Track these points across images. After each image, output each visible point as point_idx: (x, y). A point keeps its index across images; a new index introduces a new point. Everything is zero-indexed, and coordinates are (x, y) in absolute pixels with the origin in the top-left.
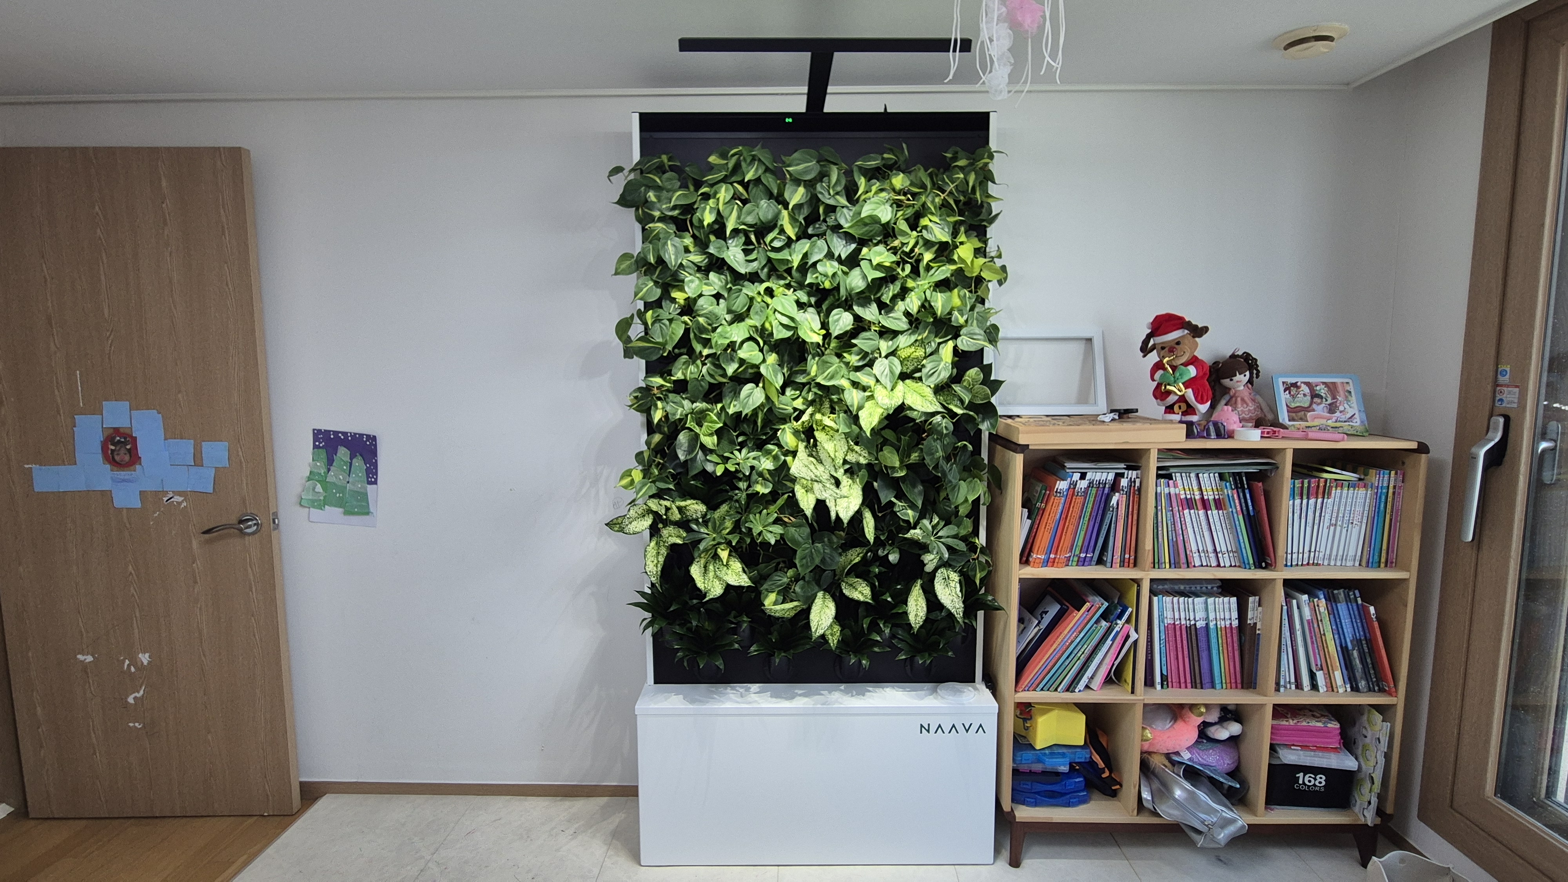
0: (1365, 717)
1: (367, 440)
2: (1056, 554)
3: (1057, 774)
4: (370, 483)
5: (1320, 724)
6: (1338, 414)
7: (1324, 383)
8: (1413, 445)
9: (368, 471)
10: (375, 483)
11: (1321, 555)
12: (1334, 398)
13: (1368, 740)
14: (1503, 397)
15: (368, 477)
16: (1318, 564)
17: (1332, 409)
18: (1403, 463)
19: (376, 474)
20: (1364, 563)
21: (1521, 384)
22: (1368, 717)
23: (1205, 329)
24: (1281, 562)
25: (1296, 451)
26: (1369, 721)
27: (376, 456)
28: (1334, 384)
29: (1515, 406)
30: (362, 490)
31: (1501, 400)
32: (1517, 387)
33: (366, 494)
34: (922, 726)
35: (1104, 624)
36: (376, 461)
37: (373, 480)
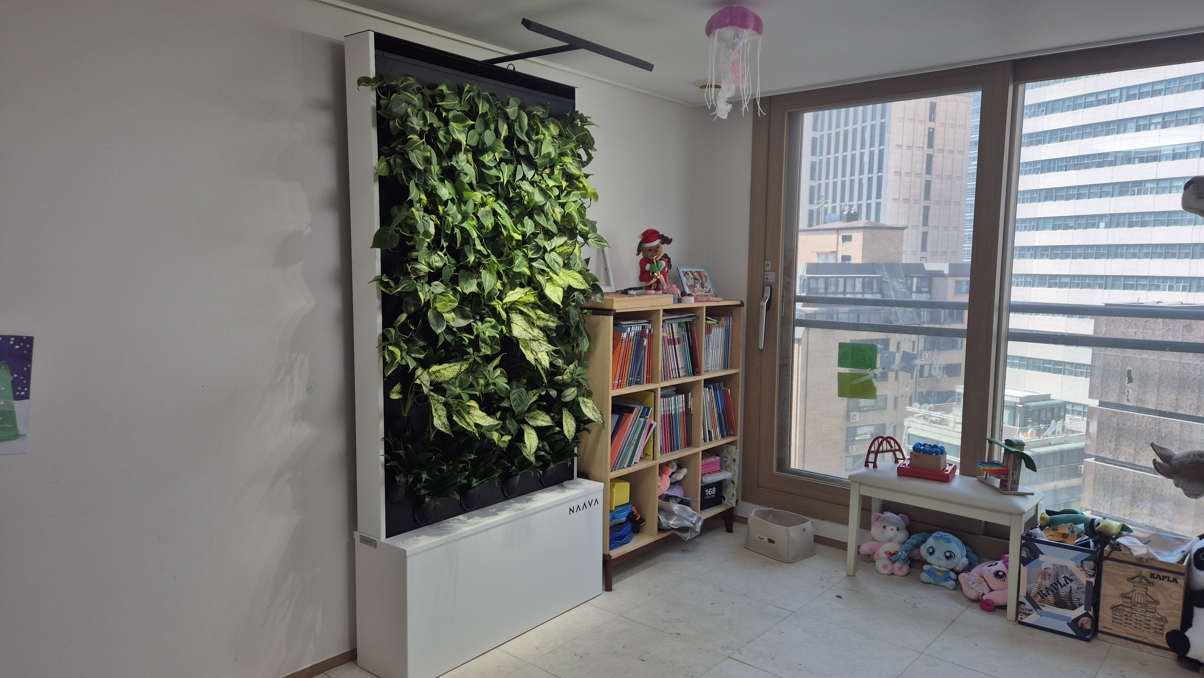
0: (725, 451)
1: (16, 343)
2: (622, 380)
3: (621, 524)
4: (17, 398)
5: (713, 459)
6: (705, 289)
7: (697, 272)
8: (738, 303)
9: (15, 384)
10: (27, 396)
11: (710, 365)
12: (702, 280)
13: (728, 462)
14: (768, 277)
15: (15, 390)
16: (708, 371)
17: (702, 286)
18: (732, 313)
19: (28, 385)
20: (722, 368)
21: (775, 270)
22: (727, 450)
23: (671, 240)
24: (703, 370)
25: (707, 307)
26: (727, 452)
27: (31, 363)
28: (700, 272)
29: (774, 280)
30: (7, 409)
31: (767, 278)
32: (774, 271)
33: (13, 412)
34: (570, 509)
35: (642, 420)
36: (29, 369)
37: (23, 393)
